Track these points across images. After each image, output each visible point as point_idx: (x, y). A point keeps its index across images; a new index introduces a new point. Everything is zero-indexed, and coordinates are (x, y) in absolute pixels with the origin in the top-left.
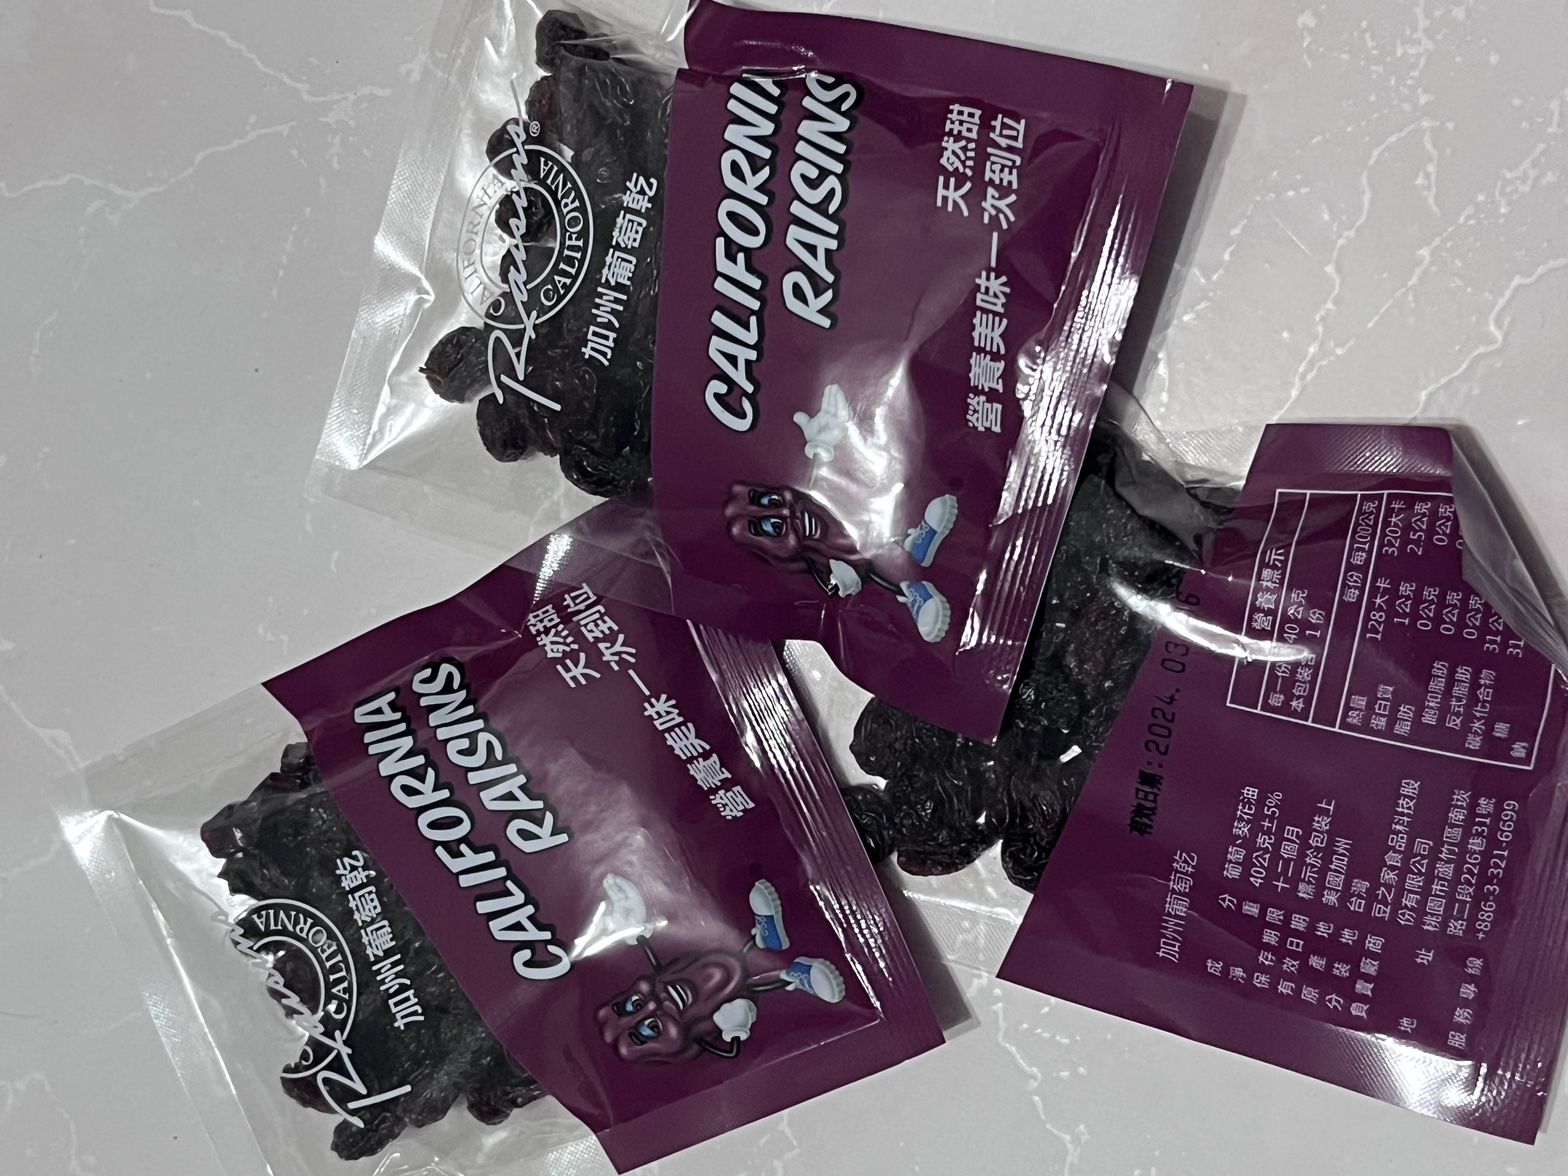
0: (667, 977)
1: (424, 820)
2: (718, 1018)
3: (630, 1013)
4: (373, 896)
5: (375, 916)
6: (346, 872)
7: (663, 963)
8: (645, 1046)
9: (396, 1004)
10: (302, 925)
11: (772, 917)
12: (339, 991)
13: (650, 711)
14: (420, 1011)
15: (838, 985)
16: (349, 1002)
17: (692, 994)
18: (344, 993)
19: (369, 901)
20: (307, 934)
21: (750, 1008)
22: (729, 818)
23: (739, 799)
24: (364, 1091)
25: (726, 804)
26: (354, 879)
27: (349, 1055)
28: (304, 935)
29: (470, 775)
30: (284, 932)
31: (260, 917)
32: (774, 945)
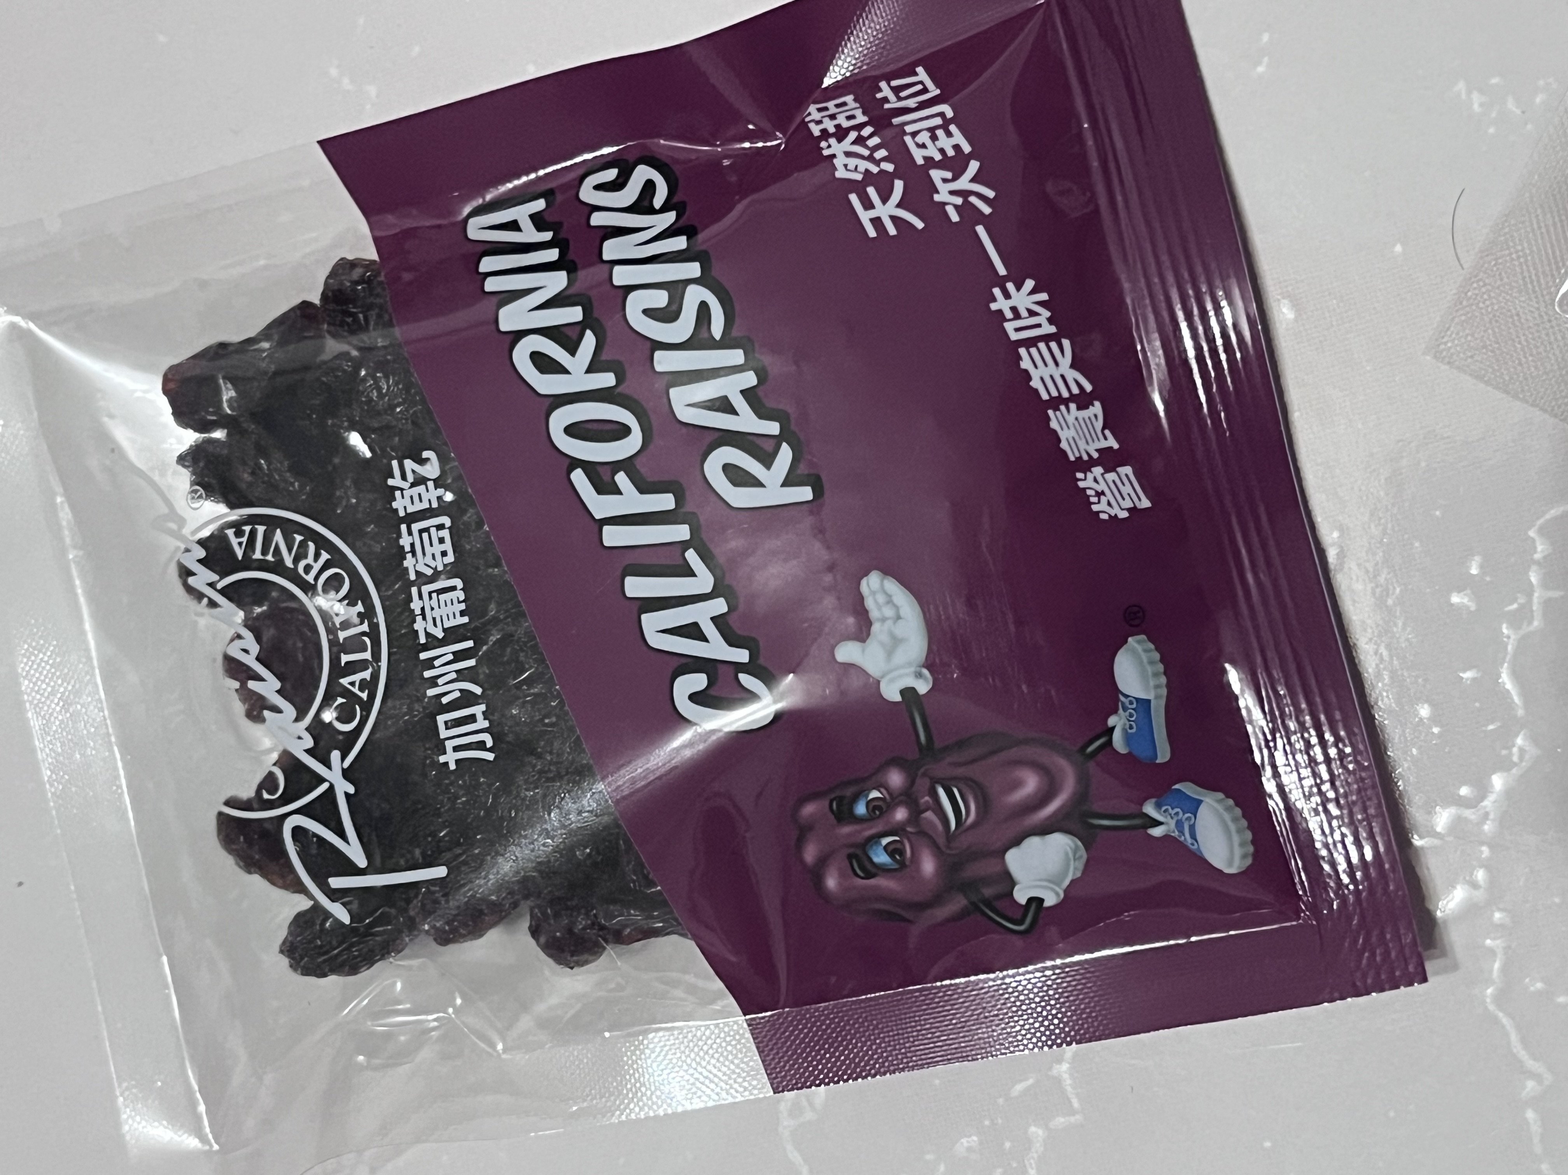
0: (942, 769)
1: (560, 419)
2: (1014, 859)
3: (860, 820)
4: (445, 533)
5: (440, 568)
6: (405, 485)
7: (938, 744)
8: (872, 881)
9: (448, 725)
10: (310, 560)
11: (1149, 701)
12: (352, 684)
13: (1000, 304)
14: (489, 744)
15: (1242, 845)
16: (367, 707)
17: (977, 808)
18: (361, 689)
19: (435, 541)
20: (316, 578)
21: (1075, 853)
22: (1104, 516)
23: (1127, 489)
24: (362, 863)
25: (1103, 493)
26: (416, 499)
27: (347, 795)
28: (310, 578)
29: (658, 355)
30: (278, 567)
31: (239, 534)
32: (1142, 753)
